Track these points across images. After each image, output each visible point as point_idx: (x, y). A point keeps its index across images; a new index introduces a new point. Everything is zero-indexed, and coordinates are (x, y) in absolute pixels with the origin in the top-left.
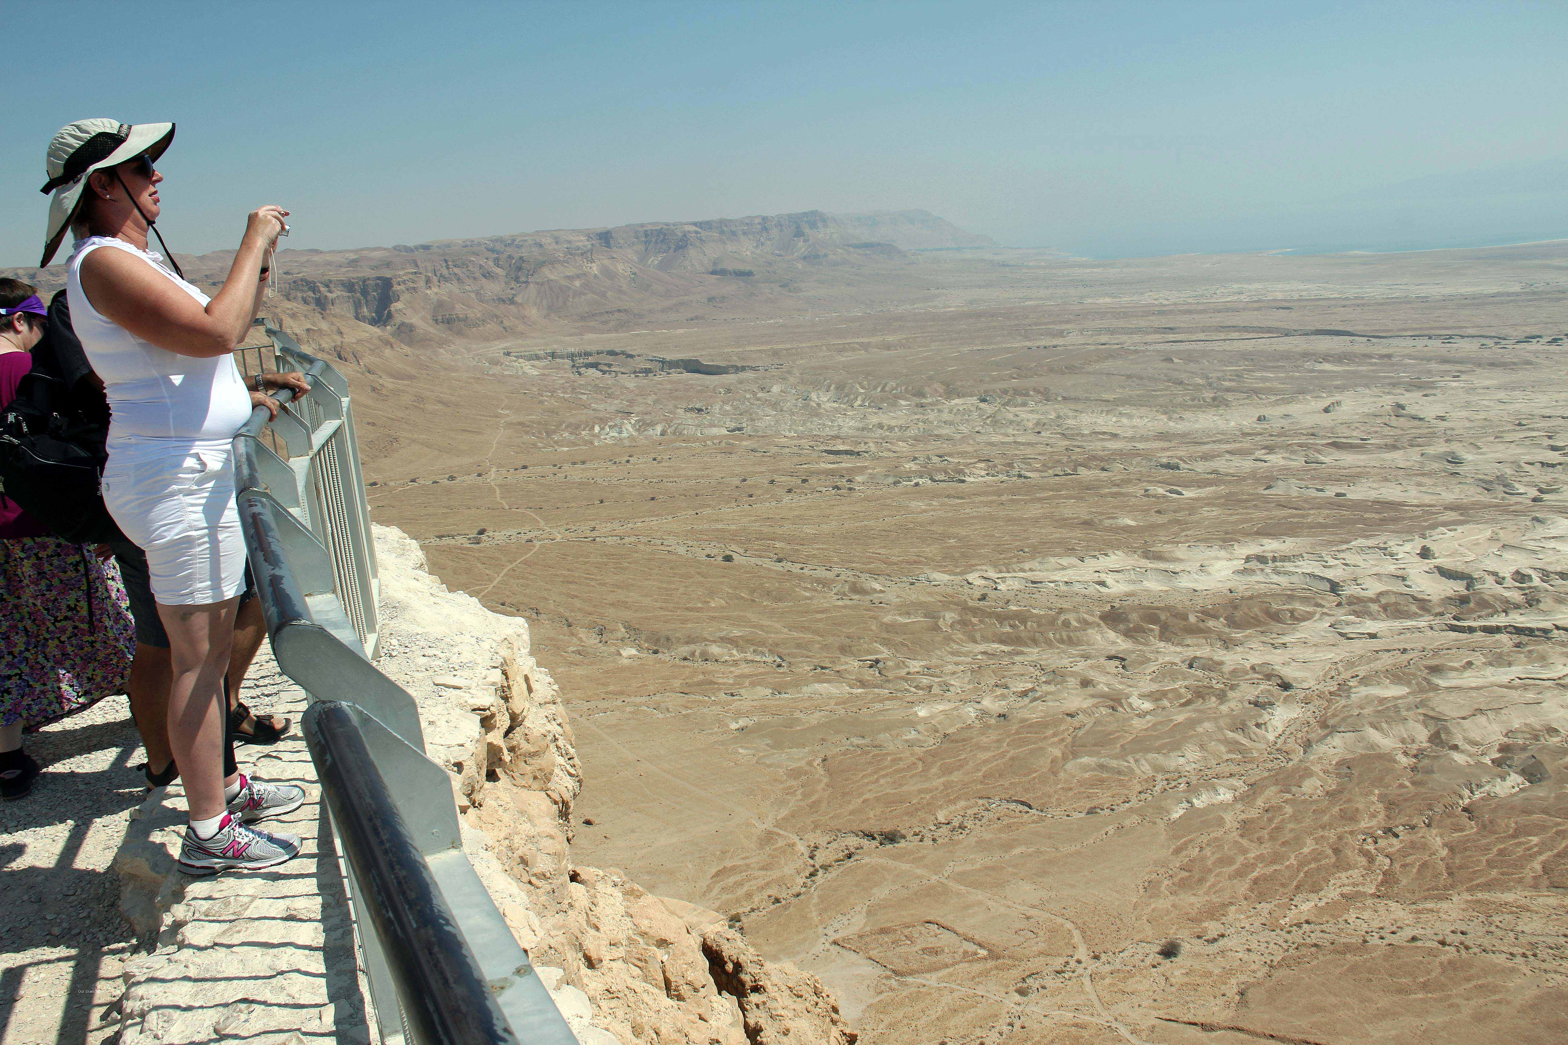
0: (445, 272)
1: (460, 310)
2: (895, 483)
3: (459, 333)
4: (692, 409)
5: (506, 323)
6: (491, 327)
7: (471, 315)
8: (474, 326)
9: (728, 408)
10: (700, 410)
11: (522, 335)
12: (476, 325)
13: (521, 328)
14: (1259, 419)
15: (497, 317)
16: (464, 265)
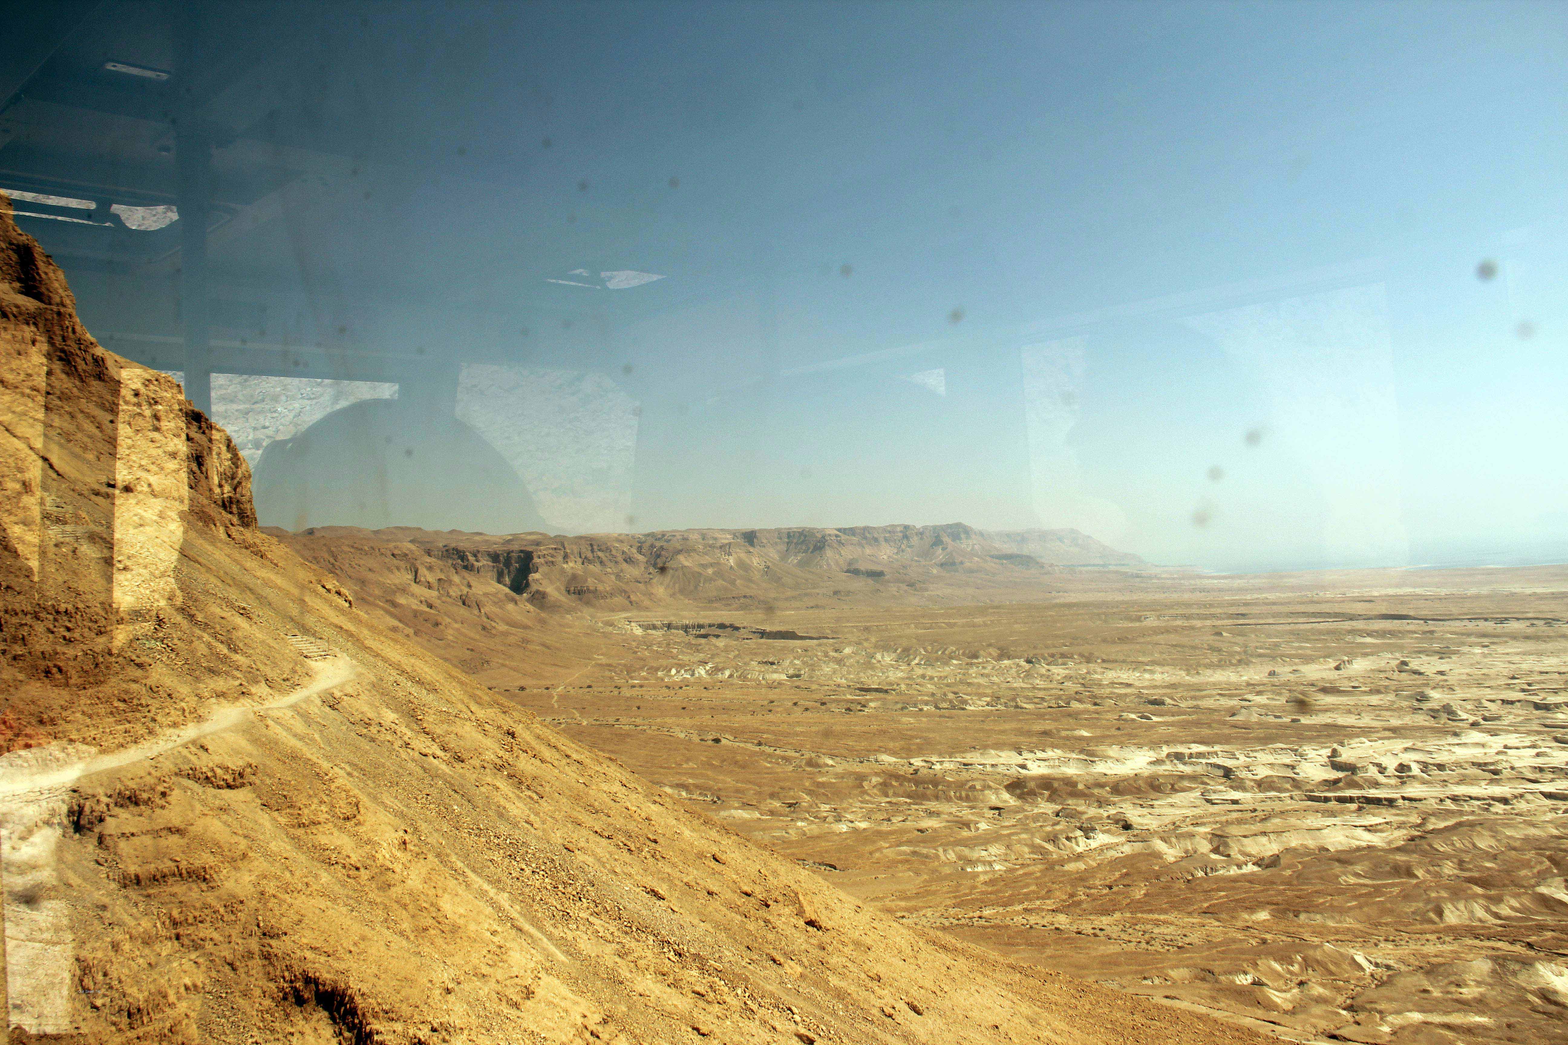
0: (590, 555)
1: (591, 583)
2: (902, 709)
3: (588, 603)
4: (766, 663)
5: (633, 598)
6: (619, 600)
7: (600, 587)
8: (602, 598)
9: (797, 662)
10: (772, 663)
11: (647, 609)
12: (604, 597)
13: (647, 602)
14: (1270, 674)
15: (625, 592)
16: (608, 550)
